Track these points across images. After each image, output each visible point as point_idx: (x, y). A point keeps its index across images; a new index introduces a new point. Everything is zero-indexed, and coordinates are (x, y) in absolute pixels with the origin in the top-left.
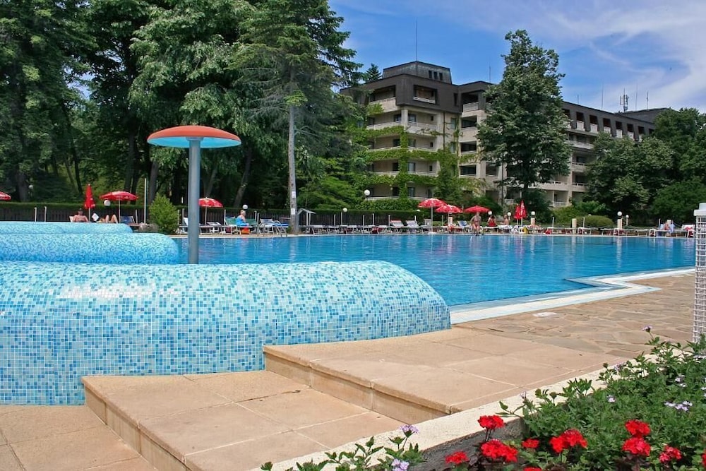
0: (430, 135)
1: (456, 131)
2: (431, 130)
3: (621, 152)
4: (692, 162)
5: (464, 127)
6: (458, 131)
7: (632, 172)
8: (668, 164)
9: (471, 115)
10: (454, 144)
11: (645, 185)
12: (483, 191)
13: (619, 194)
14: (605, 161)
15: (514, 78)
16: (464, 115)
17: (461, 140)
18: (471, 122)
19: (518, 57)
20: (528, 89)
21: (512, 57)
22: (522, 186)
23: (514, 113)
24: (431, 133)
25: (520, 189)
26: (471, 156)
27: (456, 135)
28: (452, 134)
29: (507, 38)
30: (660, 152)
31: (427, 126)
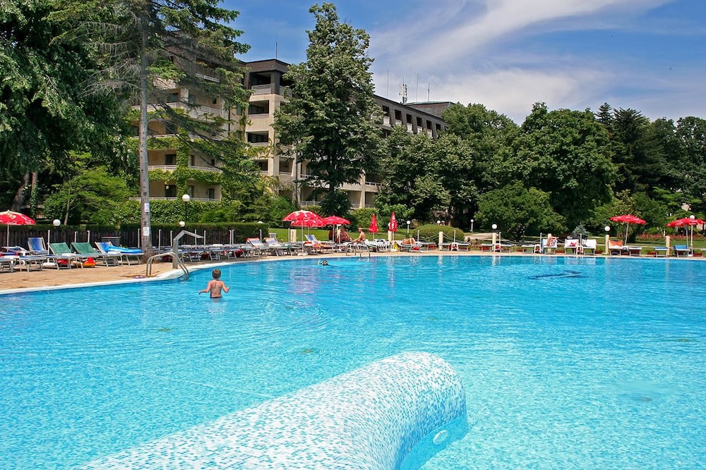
0: (214, 121)
1: (242, 117)
2: (214, 116)
3: (419, 149)
4: (506, 164)
5: (251, 112)
6: (245, 118)
7: (432, 171)
8: (468, 164)
9: (263, 100)
10: (240, 133)
11: (445, 184)
12: (276, 191)
13: (419, 197)
14: (401, 159)
15: (323, 60)
16: (253, 99)
17: (248, 129)
18: (262, 108)
19: (325, 35)
20: (339, 74)
21: (319, 34)
22: (328, 186)
23: (324, 101)
24: (215, 119)
25: (325, 190)
26: (261, 150)
27: (243, 122)
28: (238, 121)
29: (311, 11)
30: (460, 151)
31: (210, 111)
